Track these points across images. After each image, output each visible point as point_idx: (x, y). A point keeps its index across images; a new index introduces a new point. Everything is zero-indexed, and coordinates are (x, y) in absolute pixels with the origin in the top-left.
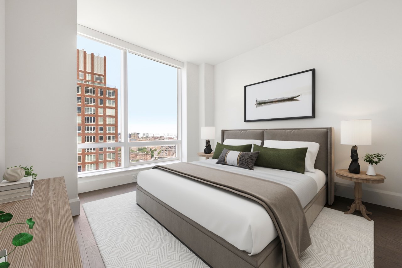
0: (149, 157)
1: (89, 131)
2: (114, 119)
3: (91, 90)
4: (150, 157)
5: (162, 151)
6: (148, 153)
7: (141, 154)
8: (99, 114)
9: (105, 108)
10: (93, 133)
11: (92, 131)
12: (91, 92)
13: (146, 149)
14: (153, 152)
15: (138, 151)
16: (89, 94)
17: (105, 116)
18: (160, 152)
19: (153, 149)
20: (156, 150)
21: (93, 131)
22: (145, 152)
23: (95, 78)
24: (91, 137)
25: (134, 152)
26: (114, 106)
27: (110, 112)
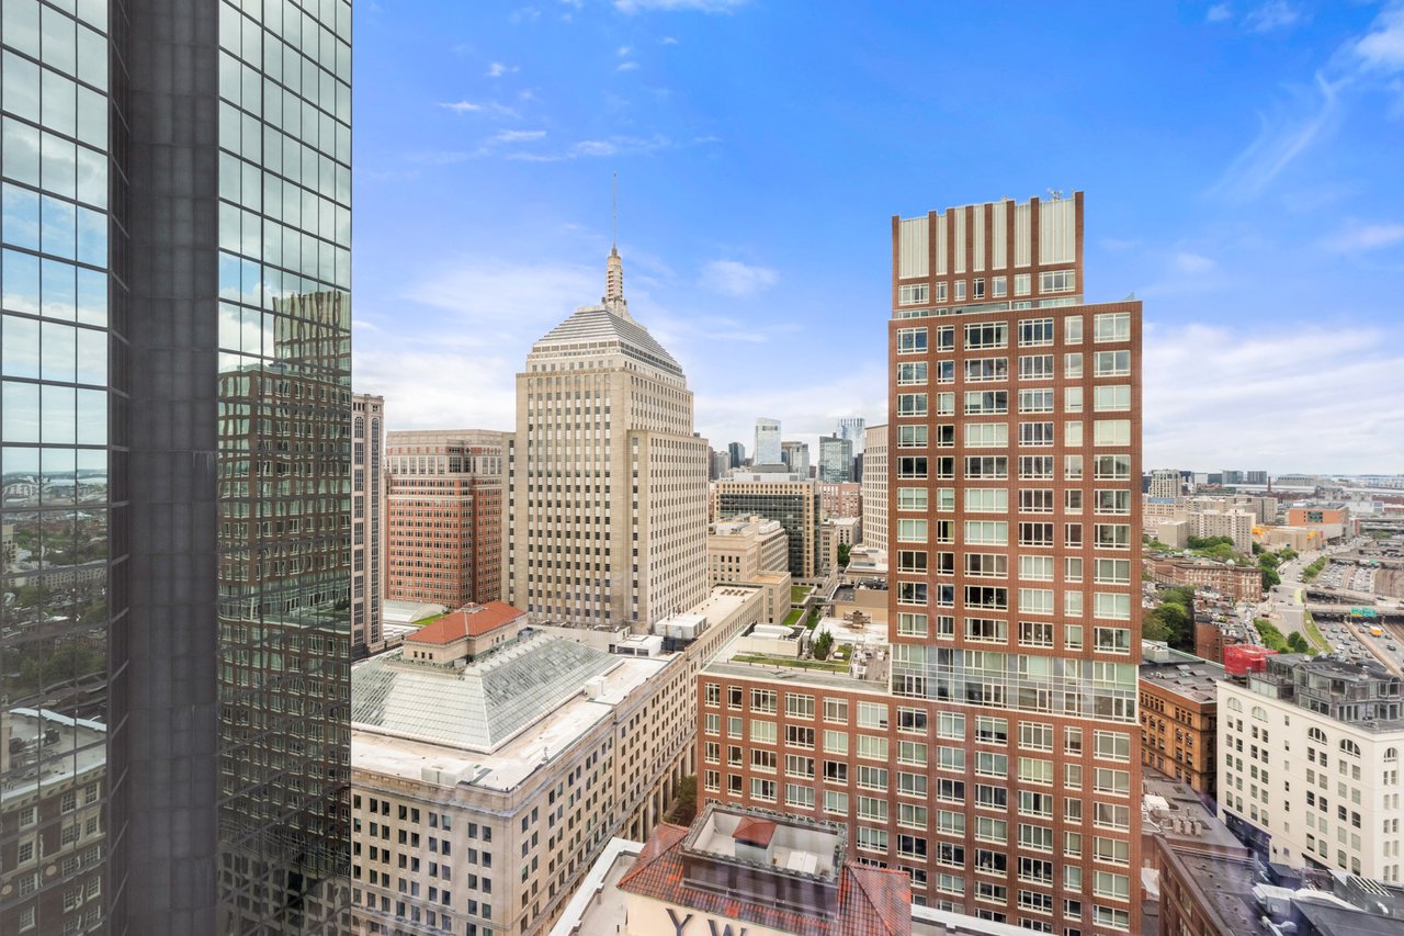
0: (1252, 582)
1: (1031, 472)
2: (1126, 424)
3: (1038, 328)
4: (1258, 584)
5: (1332, 561)
6: (1242, 563)
7: (1205, 562)
8: (1068, 410)
9: (1089, 383)
10: (1043, 479)
11: (1043, 475)
12: (1038, 337)
13: (1231, 543)
14: (1276, 565)
15: (1187, 551)
16: (1034, 344)
17: (1090, 417)
18: (1319, 568)
19: (1271, 549)
20: (1290, 556)
21: (1047, 471)
22: (1227, 557)
23: (1042, 283)
24: (1038, 495)
25: (1165, 551)
26: (1126, 372)
27: (1110, 398)
